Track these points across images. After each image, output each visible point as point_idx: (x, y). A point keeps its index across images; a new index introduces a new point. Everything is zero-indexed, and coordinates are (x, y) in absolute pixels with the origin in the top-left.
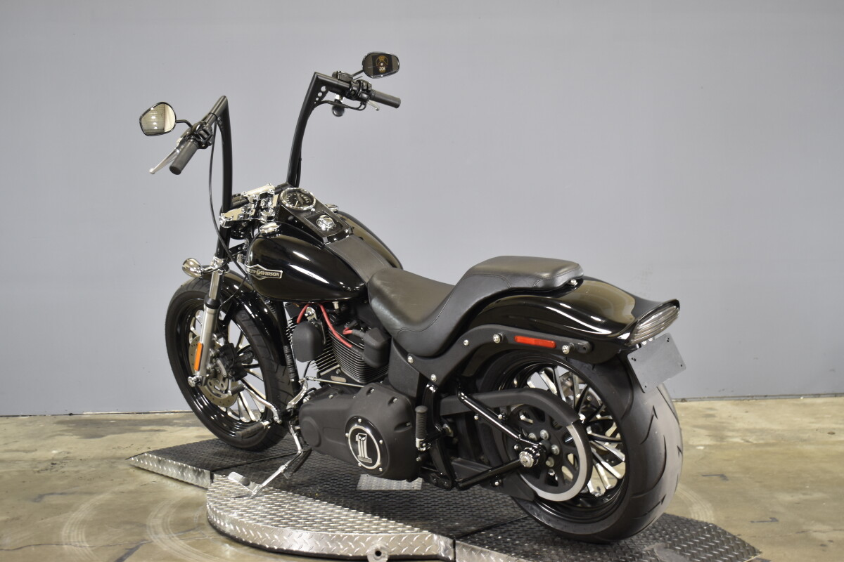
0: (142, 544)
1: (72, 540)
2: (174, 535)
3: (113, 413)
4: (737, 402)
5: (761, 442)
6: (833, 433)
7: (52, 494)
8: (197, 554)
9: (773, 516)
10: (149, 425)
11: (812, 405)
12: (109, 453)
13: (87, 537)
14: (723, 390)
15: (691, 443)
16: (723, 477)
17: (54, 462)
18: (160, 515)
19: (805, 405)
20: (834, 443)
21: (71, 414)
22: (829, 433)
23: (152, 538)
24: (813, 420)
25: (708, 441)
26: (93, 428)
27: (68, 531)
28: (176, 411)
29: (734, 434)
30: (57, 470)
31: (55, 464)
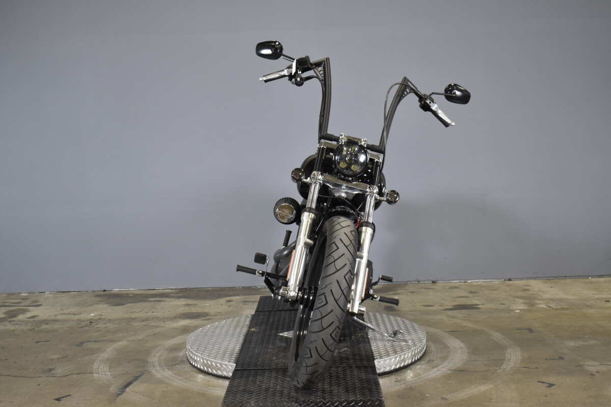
0: (144, 374)
1: (100, 371)
2: (165, 368)
3: (132, 290)
4: (546, 281)
6: (609, 301)
7: (89, 341)
8: (180, 380)
9: (561, 356)
10: (154, 297)
11: (597, 282)
12: (127, 316)
13: (109, 369)
14: (536, 273)
15: (511, 308)
16: (530, 330)
17: (92, 321)
18: (157, 355)
19: (591, 282)
20: (608, 308)
22: (606, 301)
23: (151, 369)
24: (595, 293)
25: (523, 307)
26: (118, 299)
27: (97, 365)
28: (172, 288)
29: (541, 302)
30: (93, 327)
31: (92, 323)
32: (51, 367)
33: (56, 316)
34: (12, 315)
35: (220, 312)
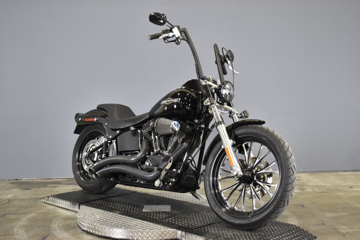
0: (49, 235)
1: (19, 233)
2: (64, 231)
3: (35, 179)
4: (311, 174)
5: (320, 191)
6: (352, 187)
7: (9, 214)
8: (74, 239)
9: (323, 223)
10: (51, 184)
11: (344, 175)
12: (34, 197)
13: (25, 232)
14: (305, 169)
16: (303, 206)
17: (10, 200)
18: (57, 223)
19: (340, 175)
20: (352, 192)
21: (16, 180)
22: (350, 187)
23: (54, 232)
24: (343, 182)
25: (297, 191)
26: (26, 185)
27: (17, 230)
28: (63, 178)
29: (309, 188)
30: (11, 204)
31: (10, 201)
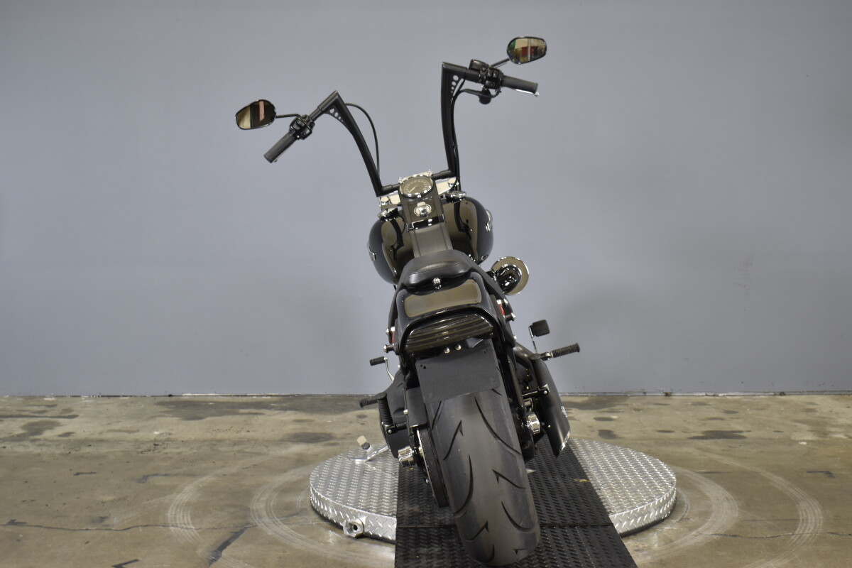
0: (247, 528)
1: (178, 522)
2: (278, 520)
3: (212, 395)
4: (837, 397)
7: (156, 475)
8: (302, 539)
10: (246, 408)
12: (208, 436)
13: (192, 519)
14: (823, 384)
15: (793, 438)
16: (829, 474)
17: (156, 443)
18: (262, 499)
23: (256, 522)
25: (810, 437)
26: (192, 409)
27: (173, 513)
28: (273, 394)
29: (836, 429)
30: (159, 452)
31: (158, 445)
32: (102, 514)
33: (101, 433)
34: (34, 431)
35: (349, 434)
